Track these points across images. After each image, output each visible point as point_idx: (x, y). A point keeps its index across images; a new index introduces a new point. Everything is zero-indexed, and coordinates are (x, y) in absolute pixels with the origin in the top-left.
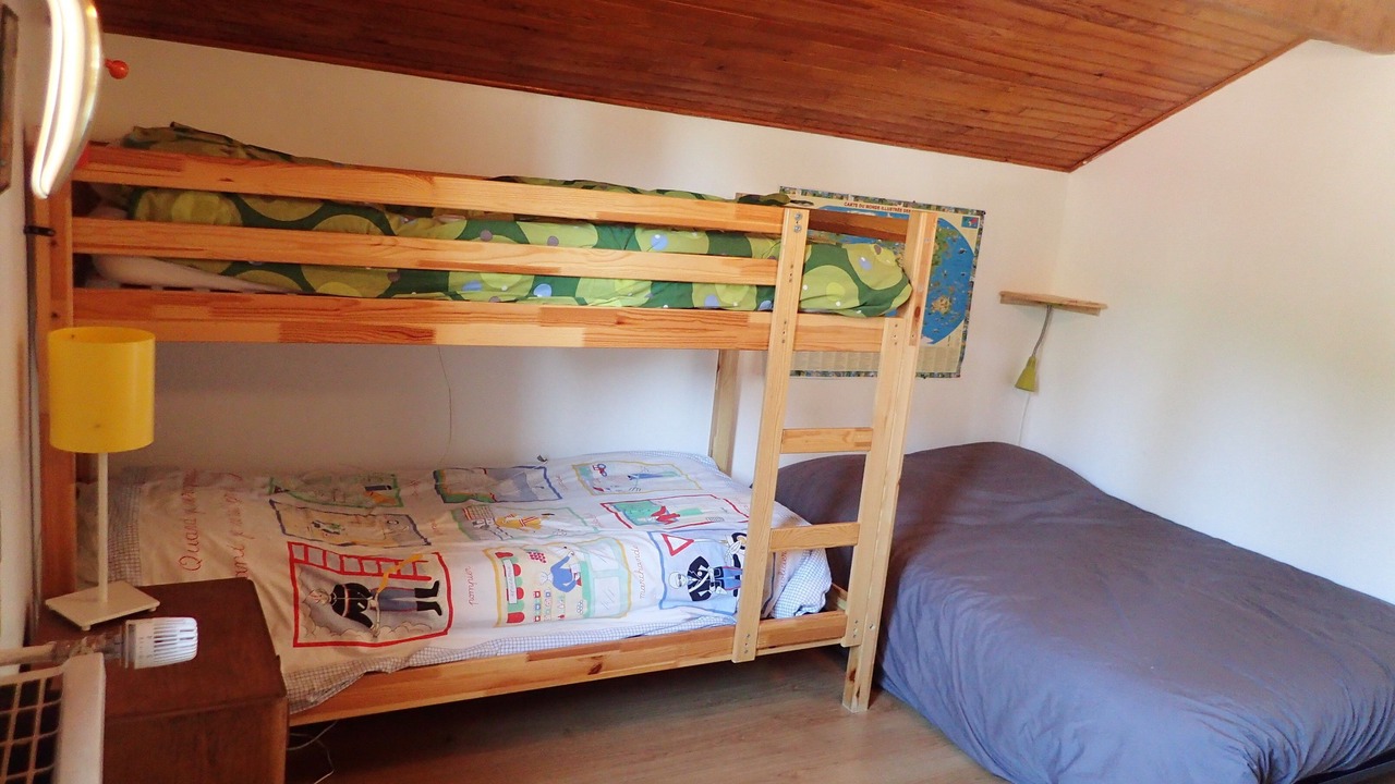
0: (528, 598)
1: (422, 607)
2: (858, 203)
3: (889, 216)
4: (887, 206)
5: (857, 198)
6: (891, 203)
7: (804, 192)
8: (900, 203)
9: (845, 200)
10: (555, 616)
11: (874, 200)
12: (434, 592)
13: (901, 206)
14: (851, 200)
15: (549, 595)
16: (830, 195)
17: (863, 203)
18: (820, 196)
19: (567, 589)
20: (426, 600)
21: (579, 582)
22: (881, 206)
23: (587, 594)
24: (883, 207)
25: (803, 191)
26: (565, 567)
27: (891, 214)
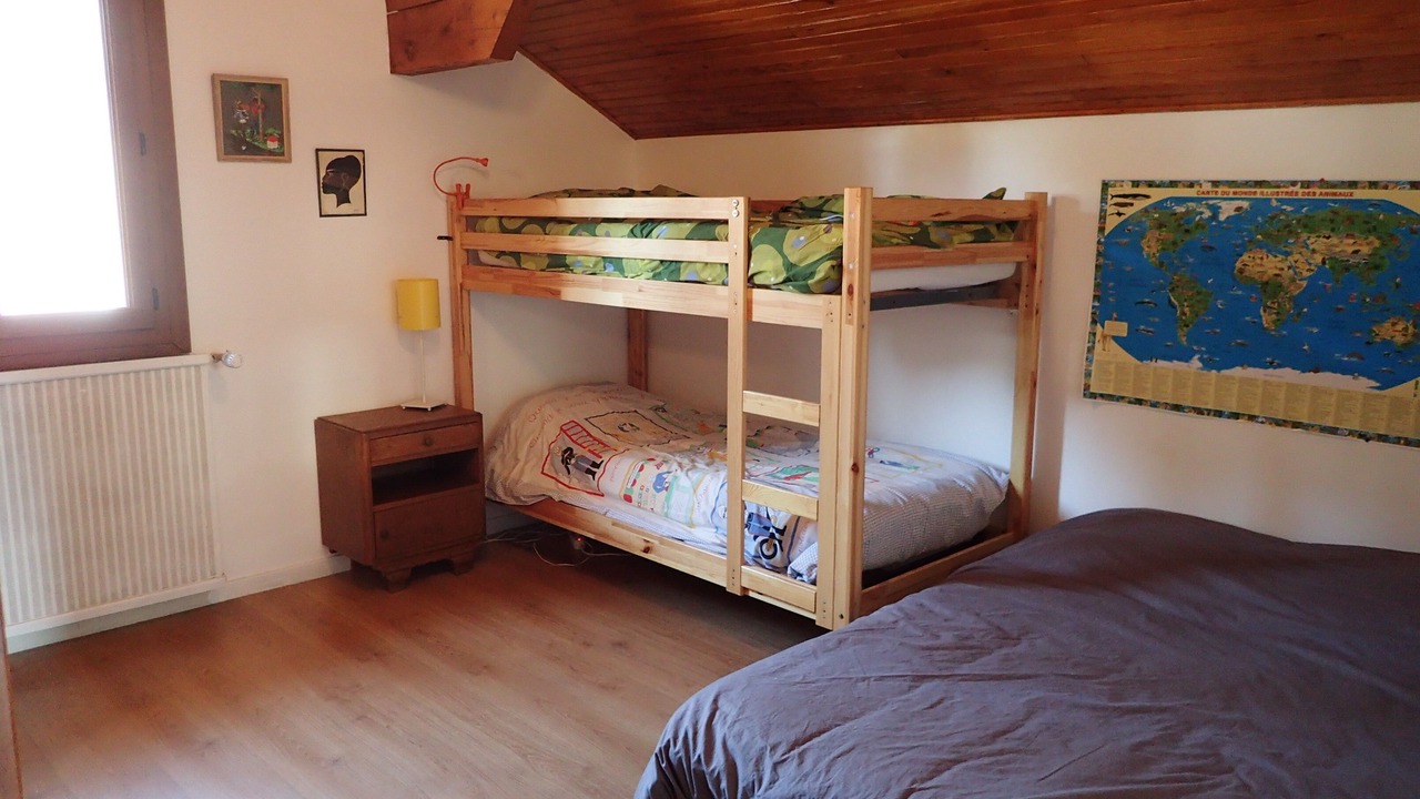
0: (637, 488)
1: (589, 471)
2: (1220, 190)
3: (1274, 203)
4: (1270, 190)
5: (1215, 183)
6: (1277, 185)
7: (1136, 184)
8: (1294, 183)
9: (1196, 188)
10: (649, 507)
11: (1246, 184)
12: (598, 466)
13: (1297, 188)
14: (1207, 187)
15: (647, 490)
16: (1173, 184)
17: (1227, 189)
18: (1158, 186)
19: (658, 491)
20: (592, 469)
21: (667, 489)
22: (1259, 190)
23: (668, 499)
24: (1259, 193)
25: (1133, 182)
26: (664, 476)
27: (1278, 200)
